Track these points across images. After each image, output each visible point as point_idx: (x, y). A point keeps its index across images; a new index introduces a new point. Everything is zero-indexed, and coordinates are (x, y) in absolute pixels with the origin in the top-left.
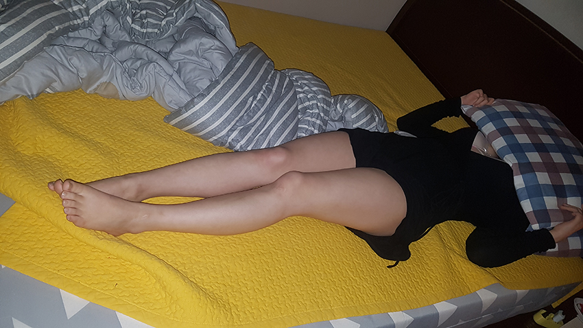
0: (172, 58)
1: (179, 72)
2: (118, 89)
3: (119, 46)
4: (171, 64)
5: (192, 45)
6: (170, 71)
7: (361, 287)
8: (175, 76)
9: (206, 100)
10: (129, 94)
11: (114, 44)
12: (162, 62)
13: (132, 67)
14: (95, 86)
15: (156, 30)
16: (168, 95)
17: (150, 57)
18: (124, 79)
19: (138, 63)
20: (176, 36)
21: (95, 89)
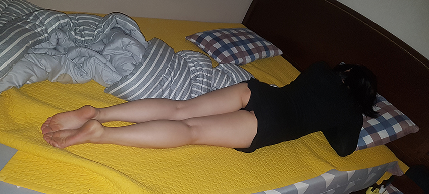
0: (105, 53)
1: (111, 61)
2: (72, 77)
3: (68, 50)
4: (105, 57)
5: (118, 43)
6: (104, 61)
8: (108, 64)
9: (135, 76)
10: (79, 79)
11: (64, 49)
12: (98, 56)
13: (79, 62)
14: (57, 76)
15: (91, 38)
16: (105, 76)
17: (90, 54)
18: (75, 70)
19: (83, 59)
20: (105, 40)
21: (57, 79)
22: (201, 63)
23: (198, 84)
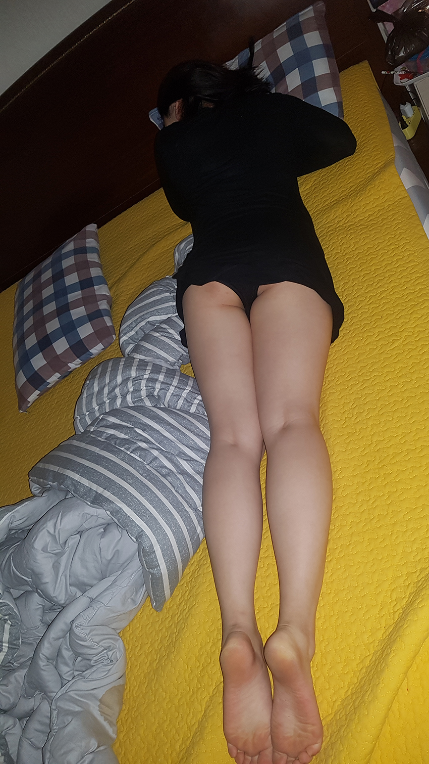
0: (62, 599)
1: (83, 587)
2: (110, 686)
3: (35, 686)
4: (72, 600)
5: (43, 562)
6: (83, 601)
7: (417, 329)
8: (93, 593)
10: (116, 670)
11: (29, 696)
12: (69, 615)
13: (71, 664)
14: (105, 724)
15: (7, 627)
16: (123, 604)
17: (60, 634)
18: (95, 676)
19: (67, 654)
21: (111, 723)
22: (119, 379)
23: (169, 395)
